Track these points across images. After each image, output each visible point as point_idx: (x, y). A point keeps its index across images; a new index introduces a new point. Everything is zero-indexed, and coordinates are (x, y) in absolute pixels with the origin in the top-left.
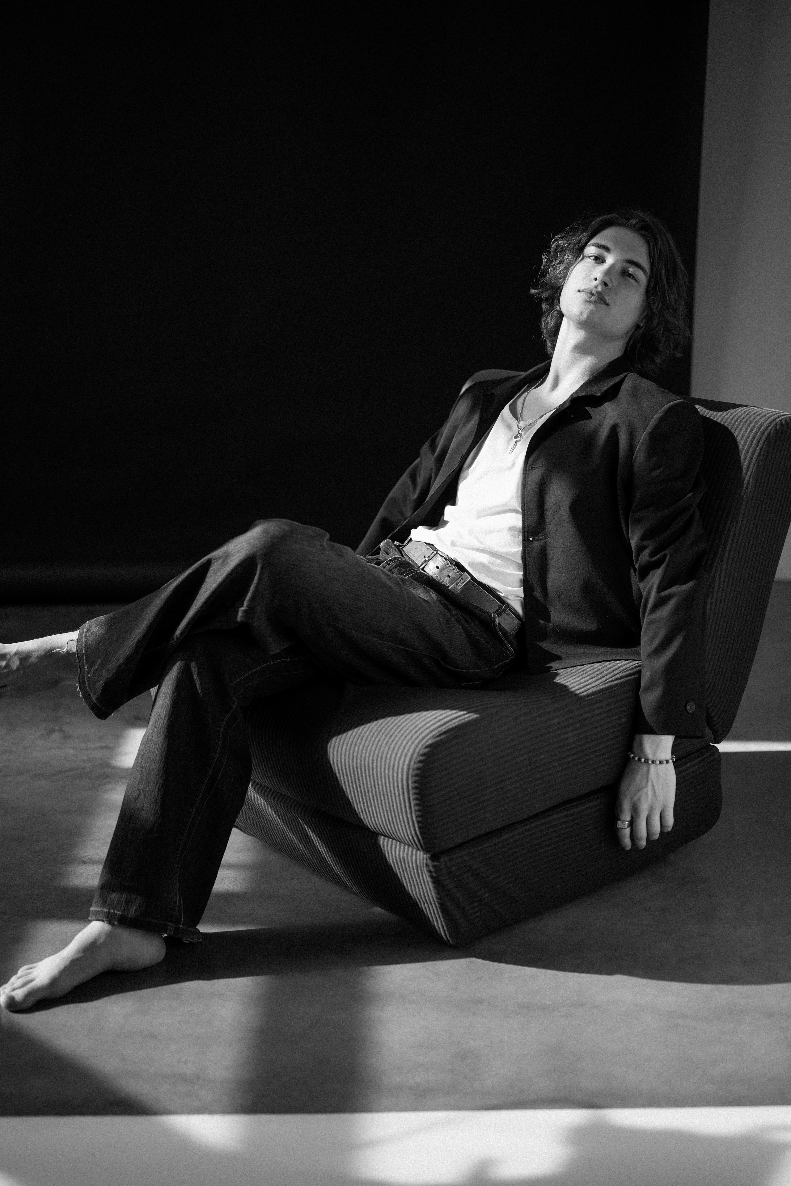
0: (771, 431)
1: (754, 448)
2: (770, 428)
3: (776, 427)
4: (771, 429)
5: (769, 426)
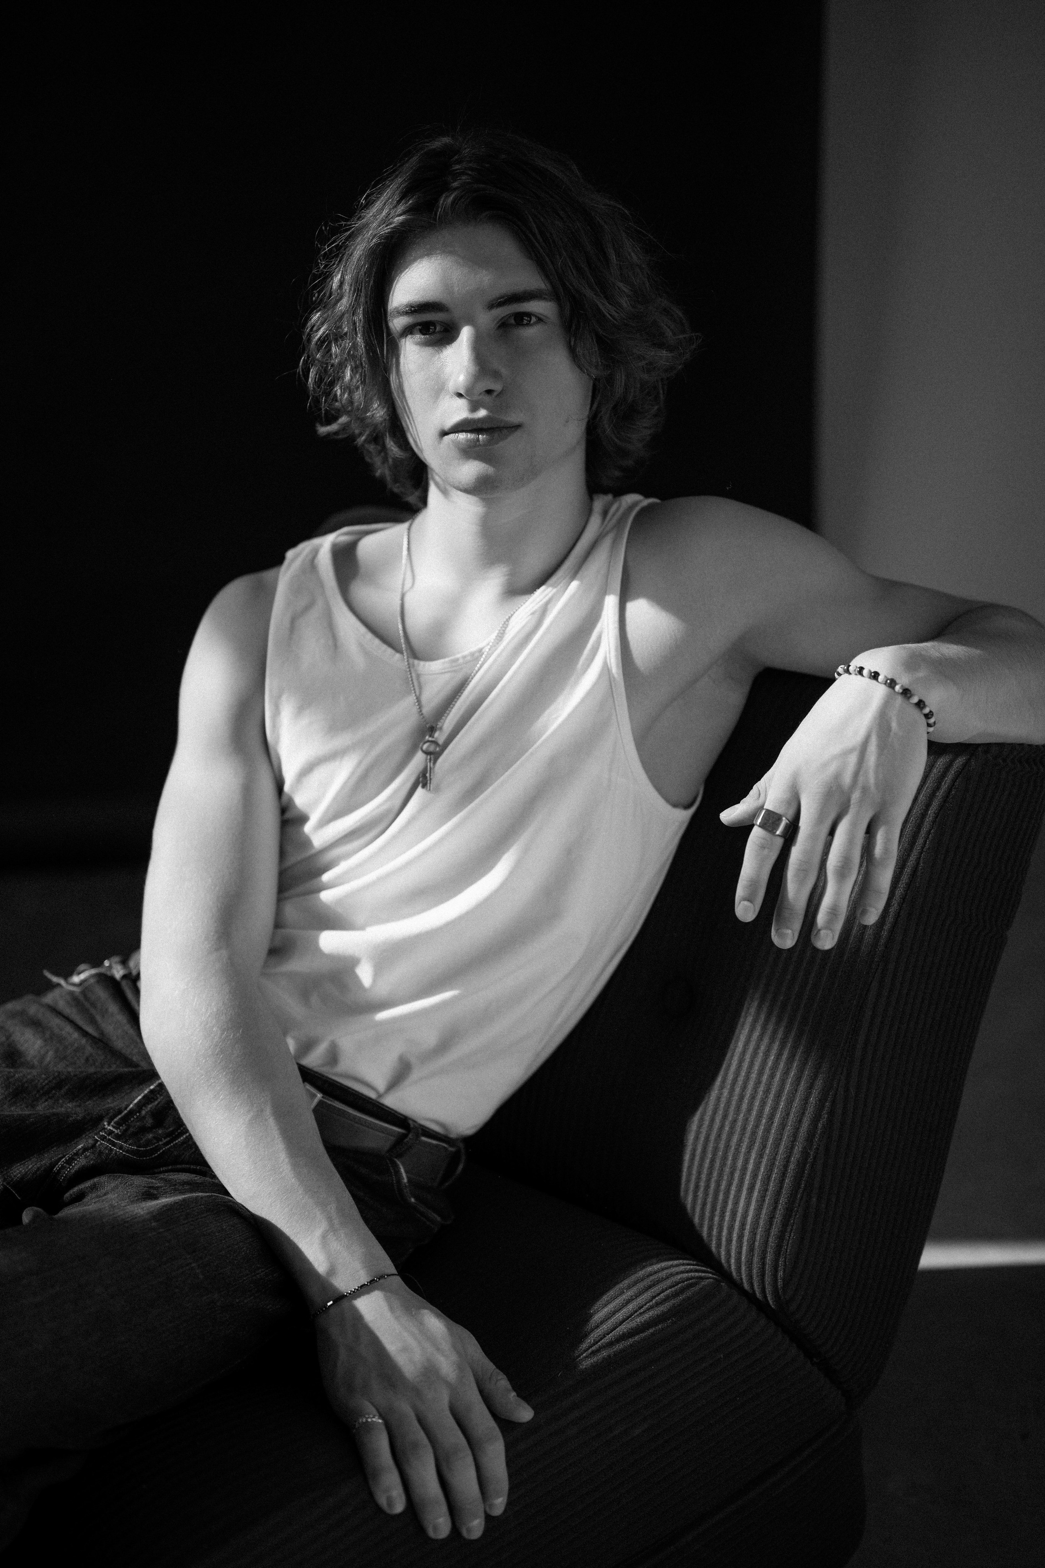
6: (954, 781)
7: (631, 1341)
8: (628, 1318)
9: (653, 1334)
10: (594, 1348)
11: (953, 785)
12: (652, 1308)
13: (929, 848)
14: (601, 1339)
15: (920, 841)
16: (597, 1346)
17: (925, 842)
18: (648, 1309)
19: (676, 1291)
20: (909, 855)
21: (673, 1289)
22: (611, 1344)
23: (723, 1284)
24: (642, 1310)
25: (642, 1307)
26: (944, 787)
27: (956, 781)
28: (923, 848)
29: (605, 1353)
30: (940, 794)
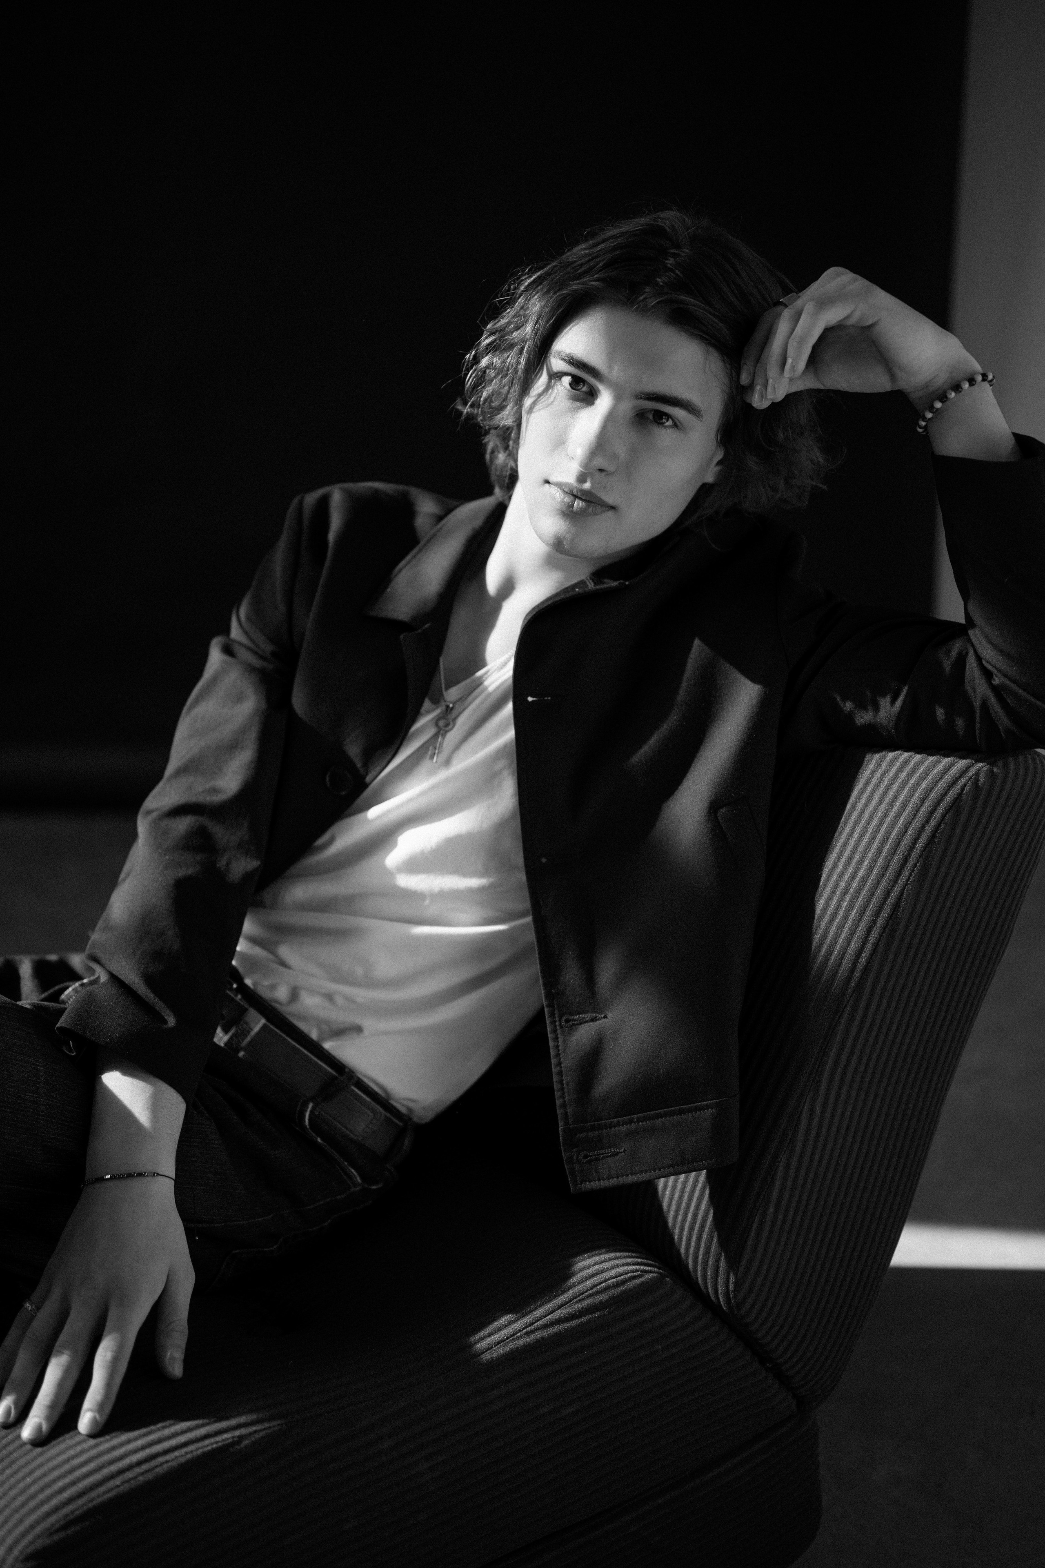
0: (963, 789)
1: (919, 825)
2: (963, 781)
3: (977, 780)
4: (965, 785)
5: (960, 776)
6: (943, 816)
7: (567, 1325)
8: (567, 1303)
9: (589, 1321)
10: (529, 1329)
11: (942, 820)
12: (591, 1295)
13: (914, 881)
14: (537, 1321)
15: (906, 873)
16: (533, 1327)
17: (911, 874)
18: (588, 1297)
19: (617, 1281)
20: (893, 886)
21: (615, 1280)
22: (546, 1326)
23: (668, 1279)
24: (581, 1297)
25: (583, 1294)
26: (933, 822)
27: (945, 816)
28: (908, 880)
29: (538, 1335)
30: (929, 829)
